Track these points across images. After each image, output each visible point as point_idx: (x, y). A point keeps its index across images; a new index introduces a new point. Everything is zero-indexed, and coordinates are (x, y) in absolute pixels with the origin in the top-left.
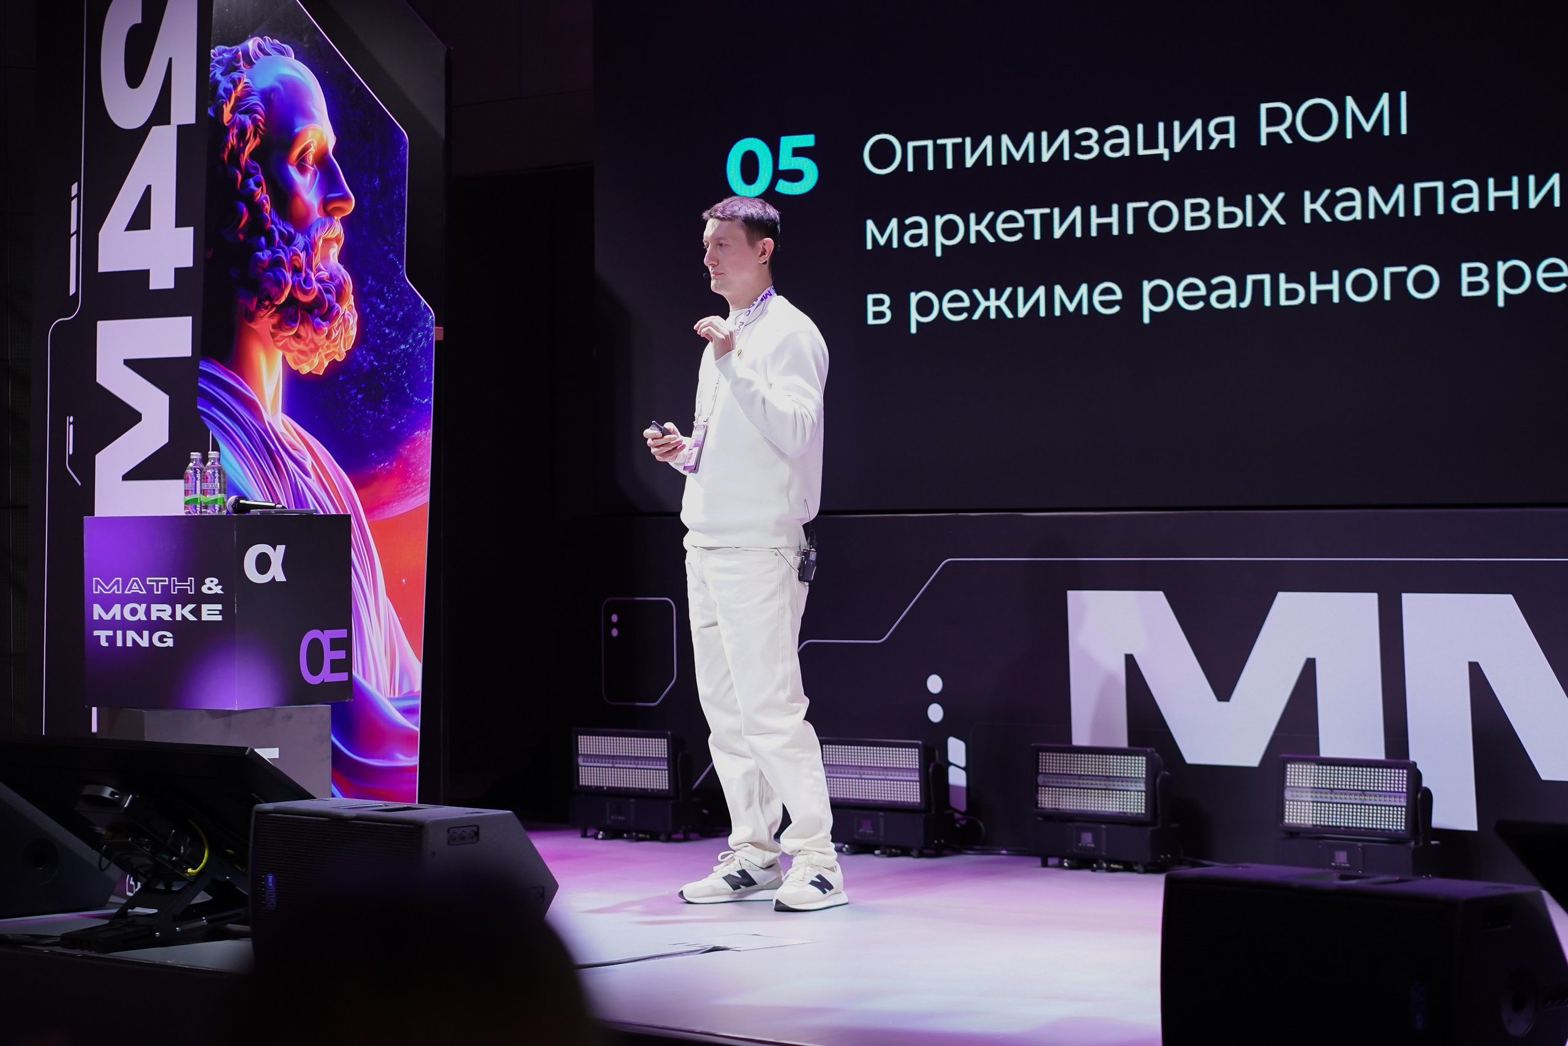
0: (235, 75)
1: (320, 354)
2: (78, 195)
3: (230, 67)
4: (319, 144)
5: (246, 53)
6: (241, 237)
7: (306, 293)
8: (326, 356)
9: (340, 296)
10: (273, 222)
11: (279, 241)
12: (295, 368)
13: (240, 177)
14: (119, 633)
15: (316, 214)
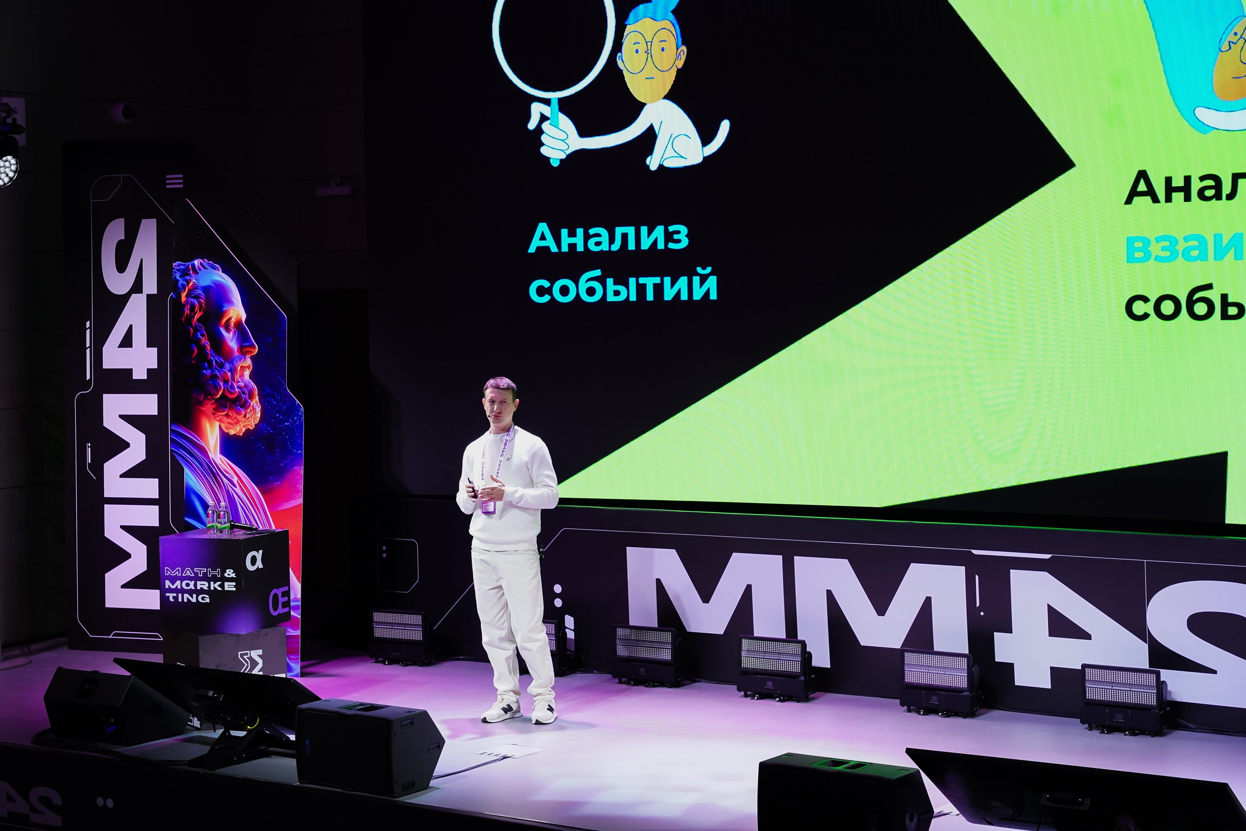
0: (188, 278)
1: (240, 425)
2: (90, 328)
3: (184, 273)
4: (237, 318)
5: (193, 266)
6: (194, 362)
7: (231, 393)
8: (244, 426)
9: (251, 396)
10: (212, 356)
11: (215, 366)
12: (226, 431)
13: (192, 331)
14: (180, 595)
15: (236, 354)
